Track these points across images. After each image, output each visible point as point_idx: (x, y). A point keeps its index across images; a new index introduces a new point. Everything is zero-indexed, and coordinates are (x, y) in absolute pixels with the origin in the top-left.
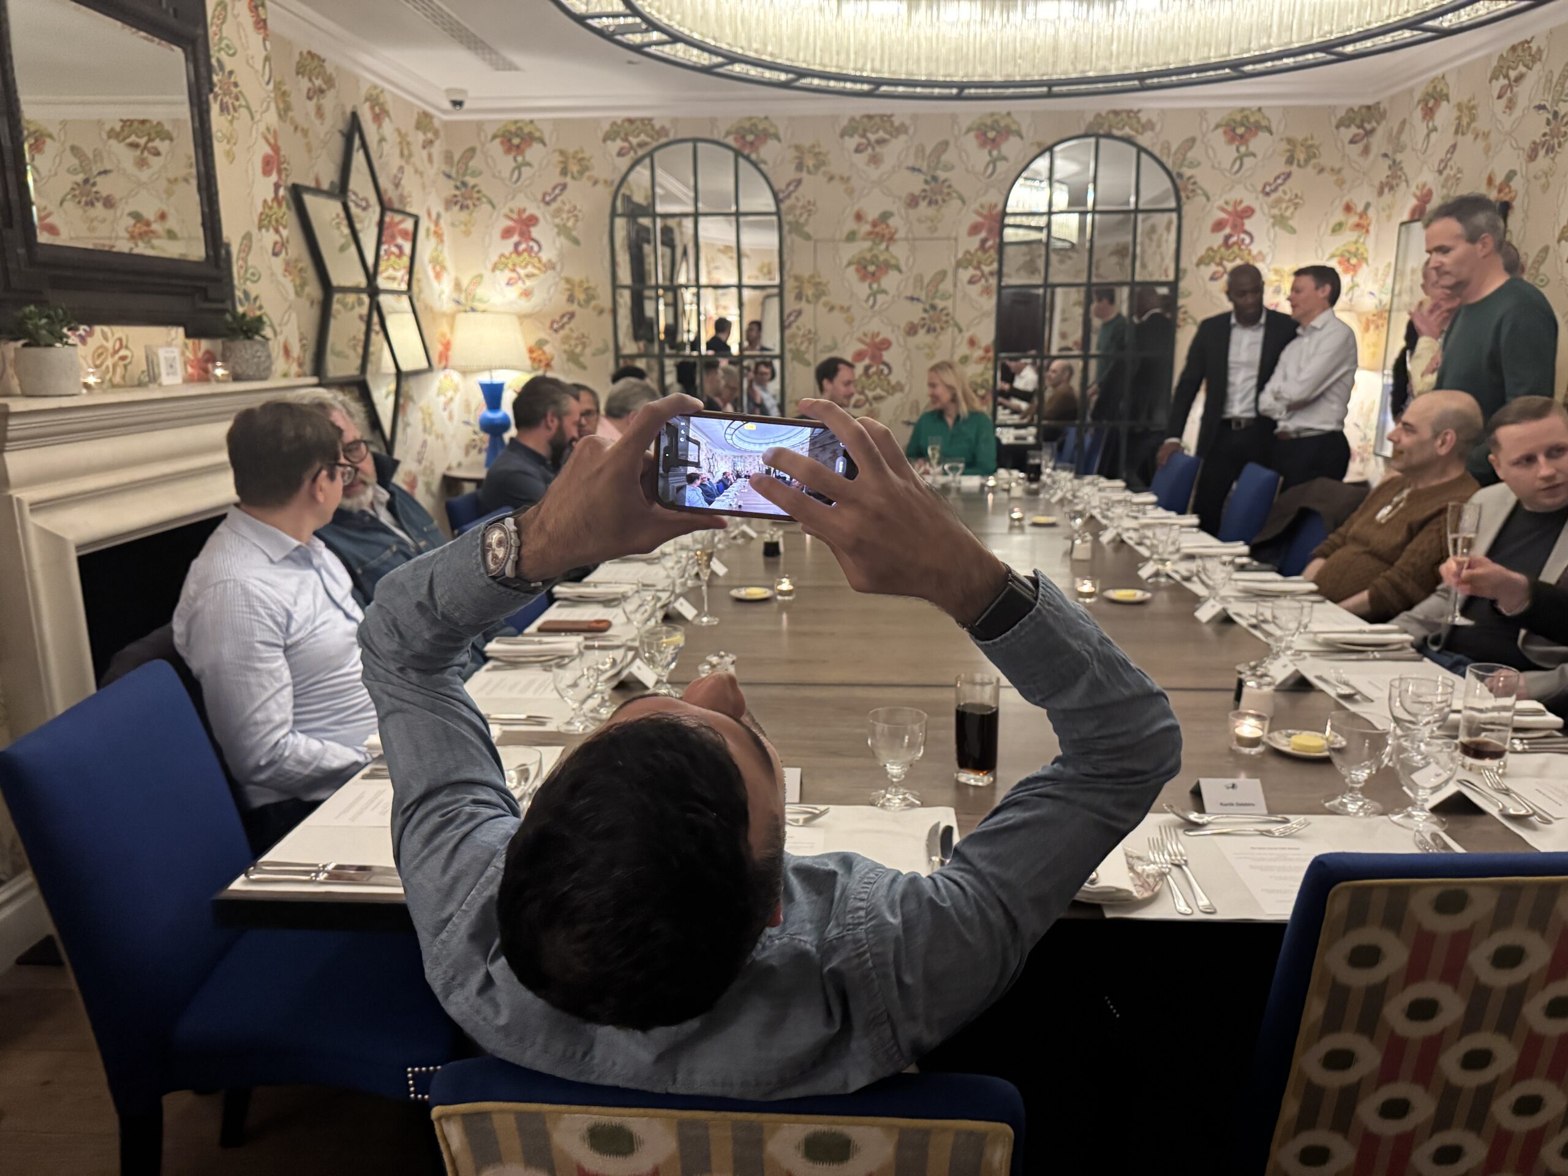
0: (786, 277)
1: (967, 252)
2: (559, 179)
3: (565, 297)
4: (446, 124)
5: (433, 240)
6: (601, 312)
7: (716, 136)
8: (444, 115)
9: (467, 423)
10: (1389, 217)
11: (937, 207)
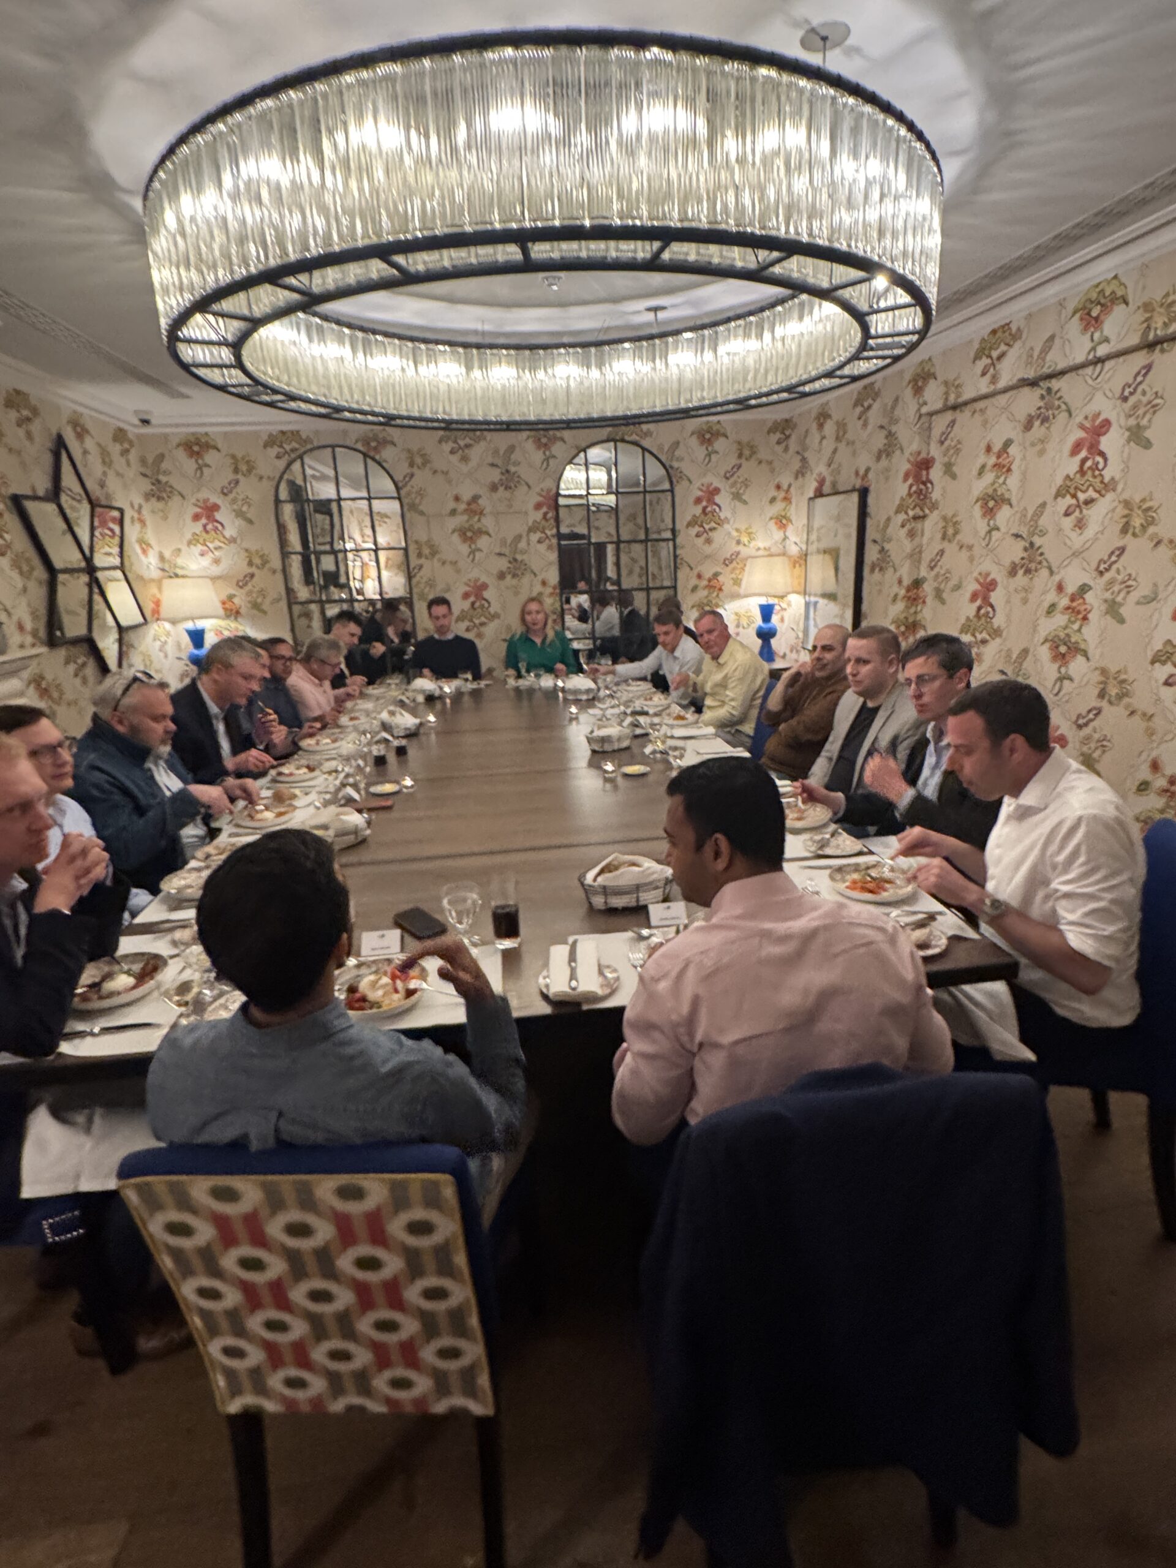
0: (409, 542)
1: (535, 521)
2: (231, 476)
3: (246, 563)
4: (139, 437)
5: (138, 526)
6: (274, 572)
7: (348, 443)
8: (134, 430)
9: (179, 659)
10: (803, 494)
11: (512, 491)
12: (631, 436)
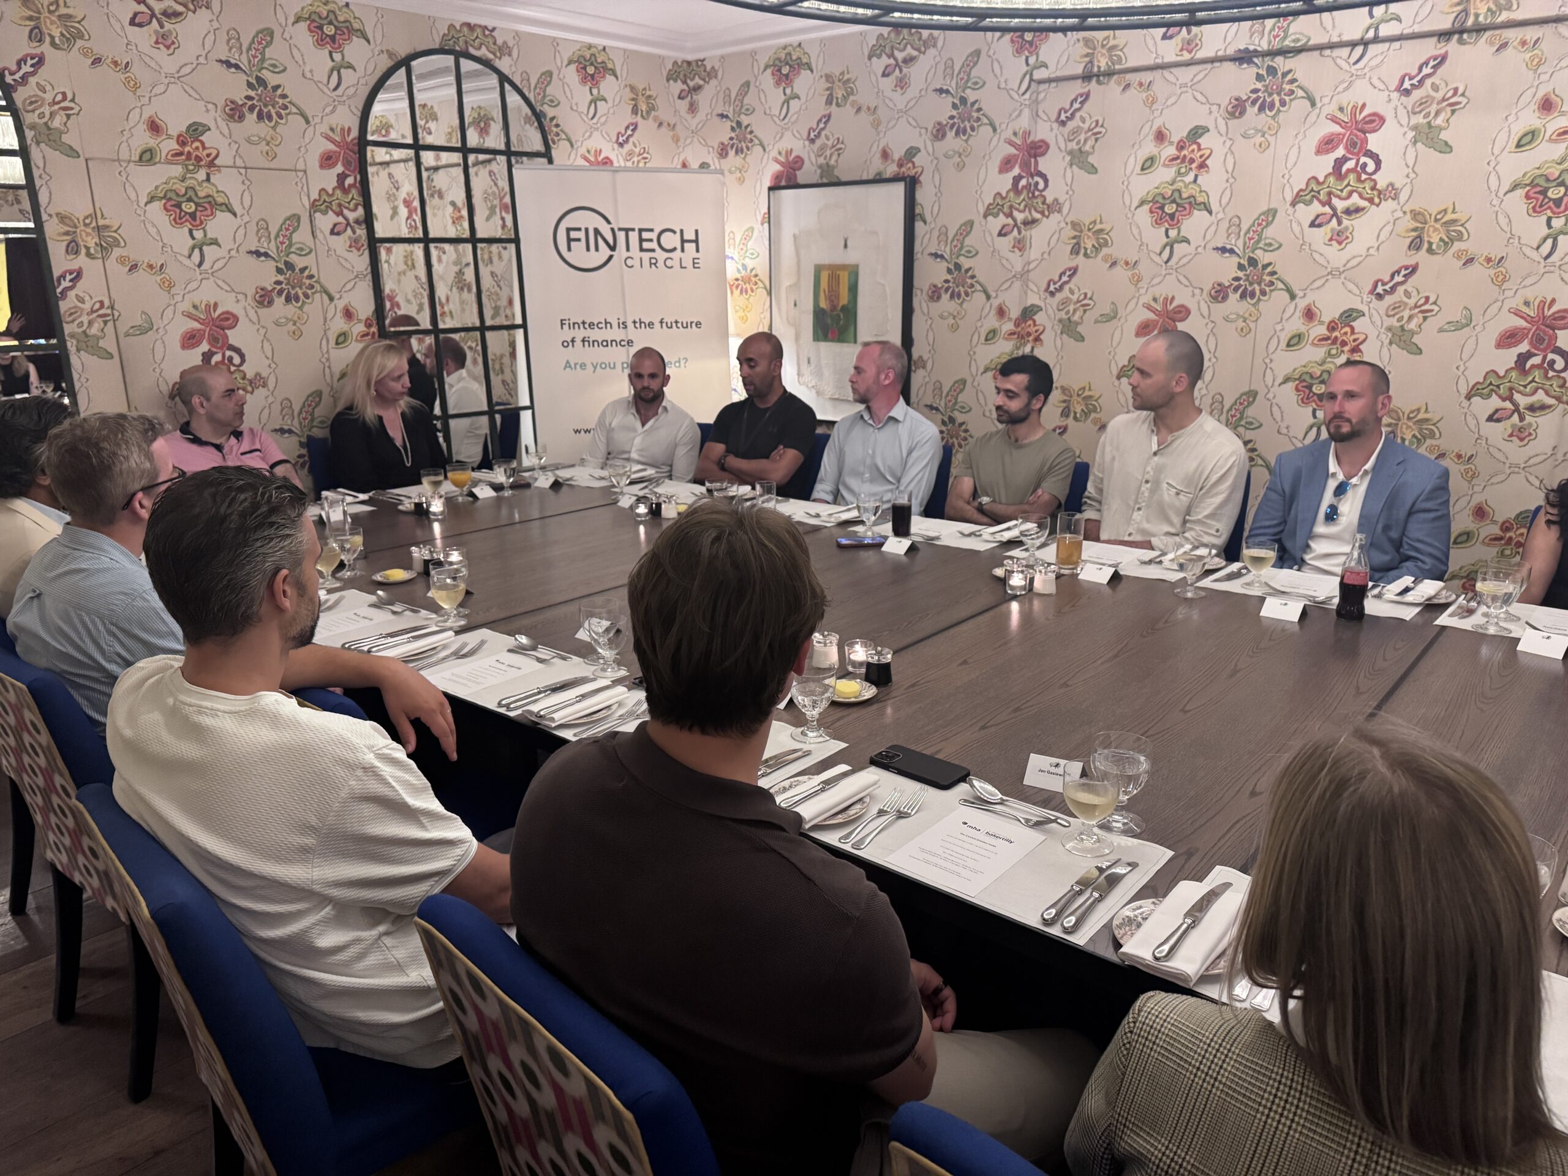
1: (323, 191)
10: (741, 181)
11: (273, 124)
12: (479, 48)
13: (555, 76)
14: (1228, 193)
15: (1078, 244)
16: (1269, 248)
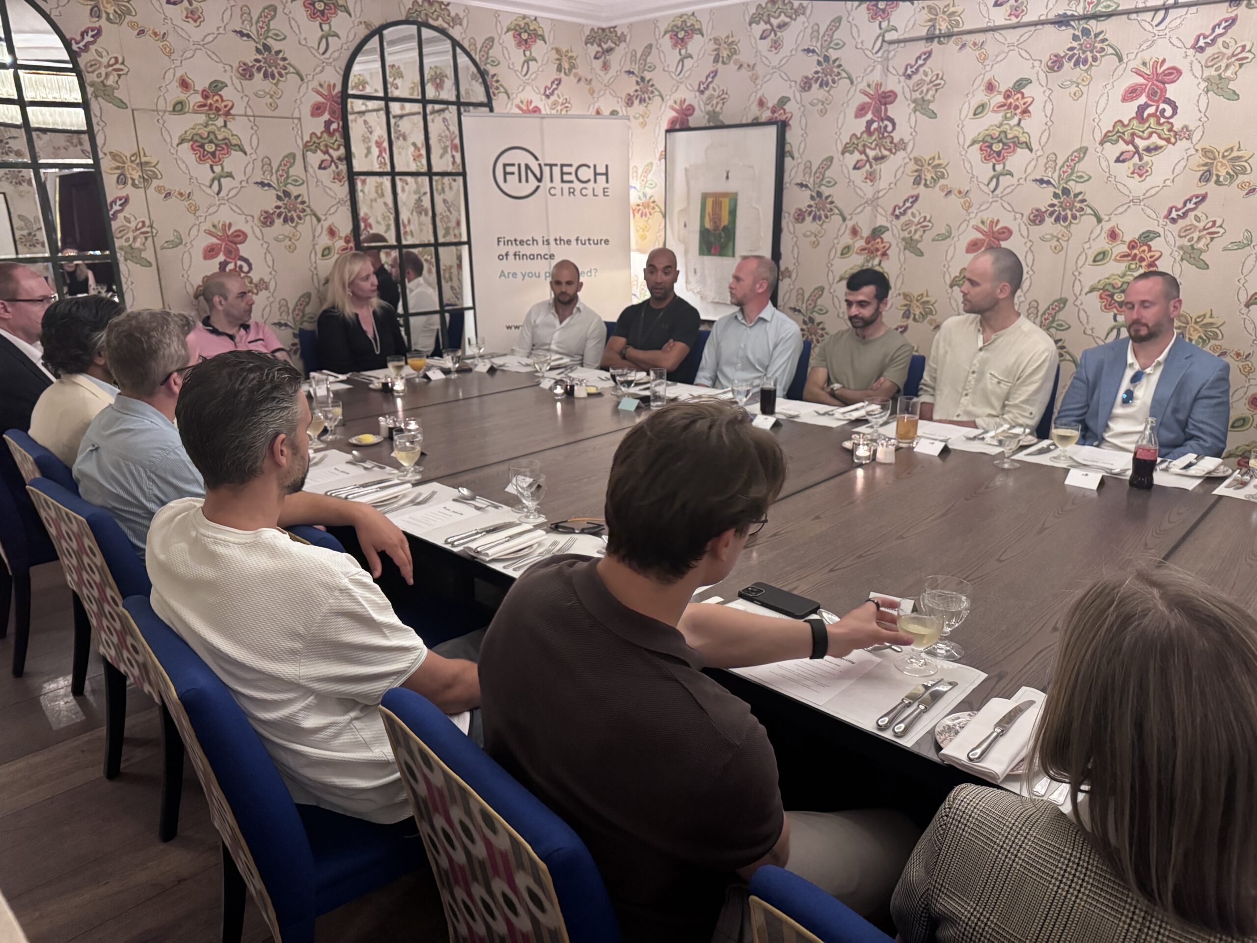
0: (101, 155)
1: (313, 134)
10: (644, 125)
11: (275, 81)
12: (437, 20)
13: (496, 41)
14: (1046, 134)
15: (919, 176)
16: (1080, 179)
